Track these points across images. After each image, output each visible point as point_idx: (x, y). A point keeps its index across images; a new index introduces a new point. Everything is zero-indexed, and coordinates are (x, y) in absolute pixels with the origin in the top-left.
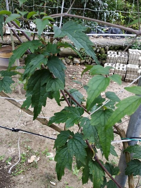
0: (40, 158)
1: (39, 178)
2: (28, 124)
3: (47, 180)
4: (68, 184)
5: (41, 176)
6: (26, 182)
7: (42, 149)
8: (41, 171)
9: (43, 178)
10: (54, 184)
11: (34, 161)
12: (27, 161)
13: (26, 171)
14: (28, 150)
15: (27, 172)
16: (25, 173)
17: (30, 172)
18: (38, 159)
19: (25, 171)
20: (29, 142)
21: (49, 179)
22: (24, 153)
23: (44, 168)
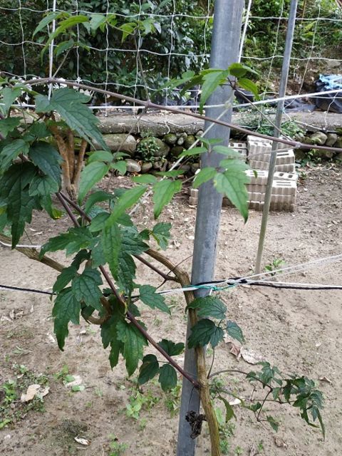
0: (49, 388)
1: (49, 432)
2: (19, 316)
3: (67, 435)
4: (116, 440)
5: (53, 428)
6: (18, 445)
7: (54, 369)
8: (52, 419)
9: (57, 432)
10: (85, 442)
11: (35, 397)
12: (20, 399)
13: (18, 421)
14: (20, 373)
15: (19, 423)
16: (15, 426)
17: (28, 421)
18: (46, 391)
19: (15, 421)
20: (23, 355)
21: (73, 432)
22: (11, 382)
23: (61, 410)
